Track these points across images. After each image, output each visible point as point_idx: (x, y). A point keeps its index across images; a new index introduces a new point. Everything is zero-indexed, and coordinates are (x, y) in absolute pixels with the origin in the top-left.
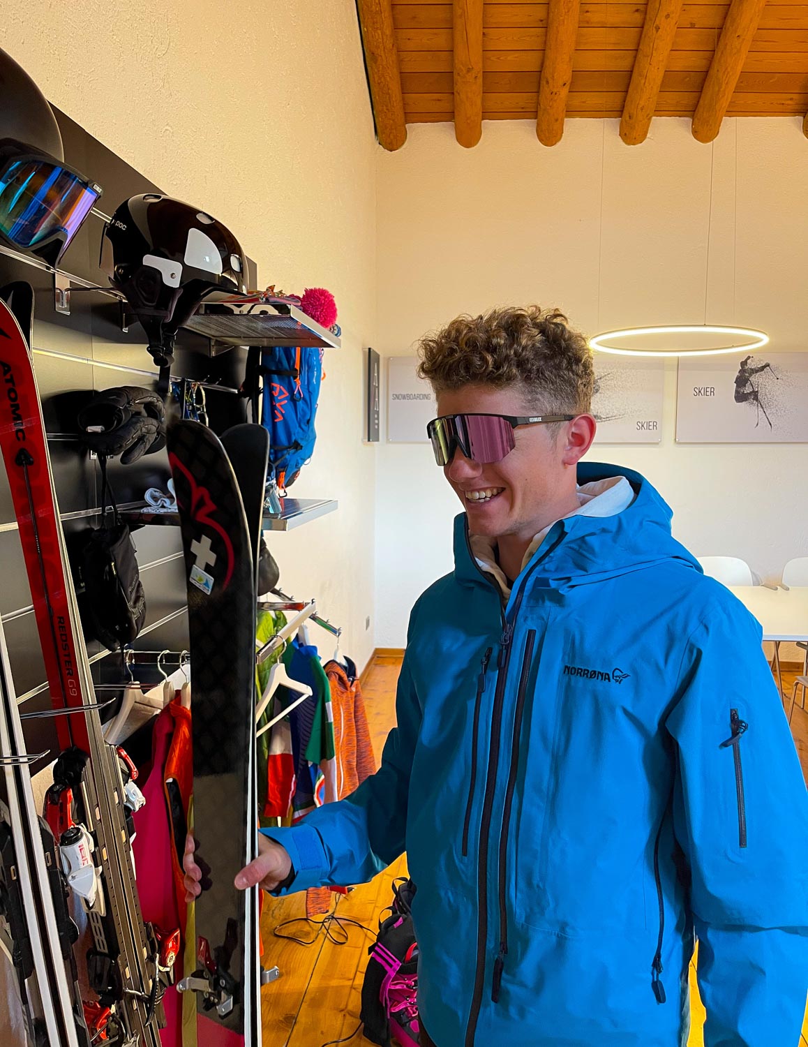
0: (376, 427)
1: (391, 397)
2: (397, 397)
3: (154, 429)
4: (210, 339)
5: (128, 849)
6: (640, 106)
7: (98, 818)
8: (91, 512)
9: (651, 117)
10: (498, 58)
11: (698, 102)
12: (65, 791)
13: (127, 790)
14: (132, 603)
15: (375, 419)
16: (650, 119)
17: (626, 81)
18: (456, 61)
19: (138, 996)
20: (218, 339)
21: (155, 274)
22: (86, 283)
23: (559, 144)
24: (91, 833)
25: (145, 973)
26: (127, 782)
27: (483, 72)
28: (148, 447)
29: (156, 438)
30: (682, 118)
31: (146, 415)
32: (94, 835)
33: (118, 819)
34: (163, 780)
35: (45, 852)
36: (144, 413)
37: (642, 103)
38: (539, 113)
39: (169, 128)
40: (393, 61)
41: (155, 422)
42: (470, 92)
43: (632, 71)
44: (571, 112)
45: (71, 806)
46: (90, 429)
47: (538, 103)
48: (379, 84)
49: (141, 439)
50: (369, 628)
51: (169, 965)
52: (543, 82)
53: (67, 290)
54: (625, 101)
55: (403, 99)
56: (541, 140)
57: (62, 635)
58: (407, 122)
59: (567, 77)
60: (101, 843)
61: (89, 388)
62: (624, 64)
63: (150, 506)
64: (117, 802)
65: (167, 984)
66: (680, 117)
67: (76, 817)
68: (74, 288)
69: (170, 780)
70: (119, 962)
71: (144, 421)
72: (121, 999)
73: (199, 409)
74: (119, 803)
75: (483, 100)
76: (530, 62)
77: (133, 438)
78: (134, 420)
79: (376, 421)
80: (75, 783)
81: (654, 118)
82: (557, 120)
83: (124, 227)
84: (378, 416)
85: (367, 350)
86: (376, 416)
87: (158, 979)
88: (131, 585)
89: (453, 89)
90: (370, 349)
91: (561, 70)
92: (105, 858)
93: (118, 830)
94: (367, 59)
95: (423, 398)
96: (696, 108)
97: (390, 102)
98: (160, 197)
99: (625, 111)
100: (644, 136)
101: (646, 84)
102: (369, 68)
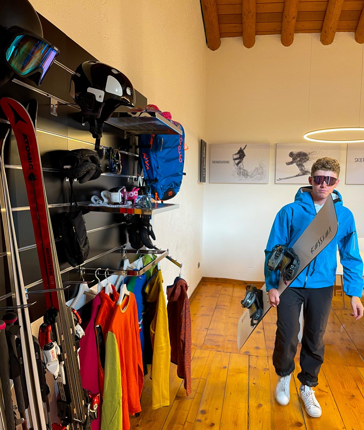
0: (204, 176)
1: (211, 162)
2: (214, 162)
3: (94, 168)
4: (124, 131)
5: (76, 355)
6: (330, 27)
7: (63, 339)
8: (65, 205)
9: (335, 32)
10: (263, 7)
11: (358, 25)
12: (48, 326)
13: (77, 328)
14: (82, 246)
15: (204, 172)
16: (335, 33)
17: (323, 15)
18: (244, 9)
19: (79, 422)
20: (128, 131)
21: (93, 96)
22: (63, 102)
23: (291, 45)
24: (59, 346)
25: (83, 411)
26: (77, 325)
27: (256, 13)
28: (91, 176)
29: (95, 173)
30: (350, 32)
31: (91, 162)
32: (60, 347)
33: (72, 340)
34: (95, 326)
35: (35, 353)
36: (90, 160)
37: (331, 26)
38: (282, 31)
39: (106, 36)
40: (214, 10)
41: (95, 165)
42: (250, 22)
43: (326, 11)
44: (297, 31)
45: (50, 334)
46: (65, 167)
47: (282, 27)
48: (208, 20)
49: (88, 172)
50: (200, 268)
51: (95, 409)
52: (284, 17)
53: (56, 105)
54: (323, 25)
55: (219, 27)
56: (283, 44)
57: (48, 256)
58: (221, 37)
59: (295, 14)
60: (63, 351)
61: (66, 149)
62: (323, 8)
63: (93, 203)
64: (72, 333)
65: (94, 418)
66: (349, 32)
67: (52, 338)
68: (59, 104)
69: (98, 326)
70: (71, 406)
71: (89, 164)
72: (72, 423)
73: (118, 162)
74: (73, 333)
75: (256, 26)
76: (278, 8)
77: (84, 171)
78: (84, 163)
79: (204, 173)
80: (53, 323)
81: (336, 32)
82: (290, 34)
83: (79, 76)
84: (205, 171)
85: (200, 140)
86: (204, 171)
87: (89, 415)
88: (82, 237)
89: (242, 22)
90: (202, 140)
91: (292, 11)
92: (66, 358)
93: (72, 346)
94: (203, 8)
95: (226, 163)
96: (357, 28)
97: (213, 28)
98: (96, 62)
99: (323, 30)
100: (332, 41)
101: (333, 17)
102: (203, 13)
